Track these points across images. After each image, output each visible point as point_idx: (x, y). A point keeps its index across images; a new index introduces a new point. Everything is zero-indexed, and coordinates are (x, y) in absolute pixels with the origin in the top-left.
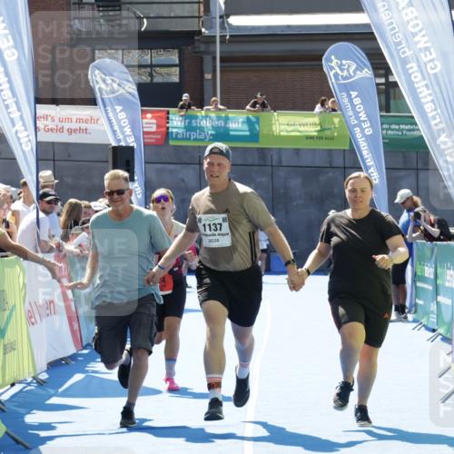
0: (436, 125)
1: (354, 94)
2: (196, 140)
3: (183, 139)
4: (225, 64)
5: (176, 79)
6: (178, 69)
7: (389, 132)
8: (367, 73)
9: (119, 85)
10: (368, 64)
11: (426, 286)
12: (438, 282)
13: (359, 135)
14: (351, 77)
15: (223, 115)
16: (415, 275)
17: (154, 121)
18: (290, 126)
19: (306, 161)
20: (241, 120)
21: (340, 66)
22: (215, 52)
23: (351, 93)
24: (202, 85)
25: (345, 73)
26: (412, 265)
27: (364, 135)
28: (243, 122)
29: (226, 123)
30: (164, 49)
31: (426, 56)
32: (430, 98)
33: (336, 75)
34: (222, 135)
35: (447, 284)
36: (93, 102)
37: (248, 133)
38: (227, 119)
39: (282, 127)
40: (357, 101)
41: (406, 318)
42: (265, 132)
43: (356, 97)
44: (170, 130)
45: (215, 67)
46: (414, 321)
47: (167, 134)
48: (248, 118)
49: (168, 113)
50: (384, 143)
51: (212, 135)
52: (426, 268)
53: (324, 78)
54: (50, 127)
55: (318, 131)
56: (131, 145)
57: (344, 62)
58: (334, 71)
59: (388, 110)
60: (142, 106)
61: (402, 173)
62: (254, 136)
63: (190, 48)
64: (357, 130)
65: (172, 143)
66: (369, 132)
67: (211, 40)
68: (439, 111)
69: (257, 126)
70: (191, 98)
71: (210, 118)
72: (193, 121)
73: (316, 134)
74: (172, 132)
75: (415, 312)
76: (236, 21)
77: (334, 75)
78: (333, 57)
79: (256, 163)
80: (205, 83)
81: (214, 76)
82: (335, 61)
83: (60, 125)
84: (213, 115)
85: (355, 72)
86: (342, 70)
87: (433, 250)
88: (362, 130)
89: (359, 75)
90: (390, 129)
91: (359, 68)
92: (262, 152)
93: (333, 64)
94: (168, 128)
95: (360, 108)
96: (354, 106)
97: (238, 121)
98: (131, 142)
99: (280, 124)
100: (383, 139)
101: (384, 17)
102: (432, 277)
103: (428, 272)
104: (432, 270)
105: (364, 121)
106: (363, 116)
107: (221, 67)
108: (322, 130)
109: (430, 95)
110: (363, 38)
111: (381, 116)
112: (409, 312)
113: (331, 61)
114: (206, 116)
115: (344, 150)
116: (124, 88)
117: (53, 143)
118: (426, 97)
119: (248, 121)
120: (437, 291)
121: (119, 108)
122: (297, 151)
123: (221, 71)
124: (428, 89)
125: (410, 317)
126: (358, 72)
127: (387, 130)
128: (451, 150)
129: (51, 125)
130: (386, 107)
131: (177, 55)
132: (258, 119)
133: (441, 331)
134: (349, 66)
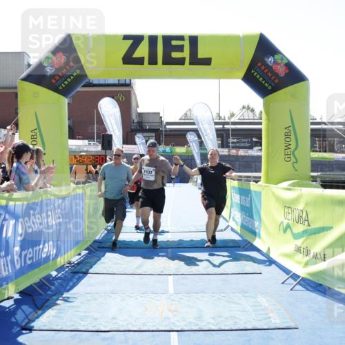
1: (194, 143)
4: (165, 136)
6: (155, 137)
7: (202, 152)
8: (196, 138)
10: (197, 136)
13: (194, 152)
15: (165, 147)
18: (180, 150)
19: (184, 158)
22: (163, 134)
27: (196, 152)
29: (165, 149)
30: (152, 133)
34: (164, 152)
36: (135, 144)
40: (194, 145)
42: (174, 151)
45: (163, 137)
50: (200, 154)
53: (187, 141)
61: (204, 161)
62: (171, 152)
63: (157, 133)
67: (162, 131)
69: (172, 150)
73: (185, 152)
76: (168, 127)
77: (189, 139)
78: (189, 135)
80: (161, 140)
81: (163, 139)
83: (128, 149)
84: (162, 147)
93: (189, 137)
97: (168, 149)
99: (177, 150)
101: (201, 126)
105: (196, 149)
108: (187, 151)
110: (196, 131)
126: (194, 138)
130: (201, 146)
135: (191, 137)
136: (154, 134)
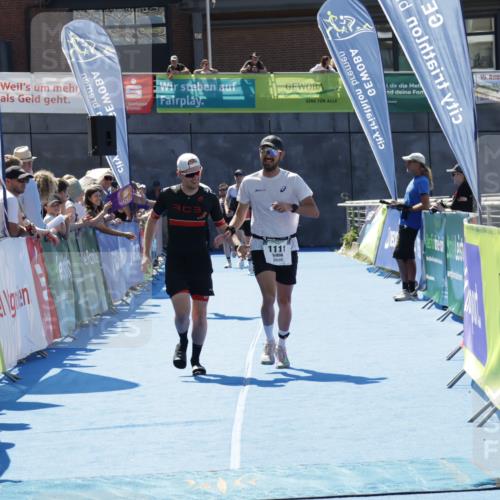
0: (441, 84)
1: (354, 52)
2: (185, 106)
3: (171, 106)
4: (216, 22)
5: (163, 40)
6: (165, 28)
7: (398, 92)
8: (368, 27)
9: (96, 48)
10: (370, 19)
11: (436, 260)
12: (448, 256)
13: (361, 97)
14: (350, 34)
15: (215, 79)
16: (424, 248)
17: (140, 87)
18: (288, 88)
19: (307, 126)
20: (234, 84)
21: (338, 23)
22: (205, 9)
23: (351, 51)
24: (192, 46)
25: (343, 30)
26: (422, 238)
27: (367, 97)
28: (237, 86)
29: (218, 87)
30: (149, 7)
31: (427, 9)
32: (432, 55)
33: (333, 32)
34: (214, 99)
35: (457, 258)
37: (242, 98)
38: (219, 83)
39: (280, 90)
40: (357, 60)
41: (416, 295)
42: (262, 96)
43: (357, 55)
44: (157, 97)
45: (205, 26)
46: (425, 299)
47: (154, 101)
48: (242, 81)
49: (154, 78)
50: (389, 104)
51: (203, 101)
52: (436, 241)
54: (25, 97)
55: (320, 93)
56: (111, 114)
57: (342, 17)
58: (330, 28)
59: (396, 68)
60: (122, 71)
61: (413, 137)
62: (250, 101)
63: (177, 5)
64: (359, 91)
65: (159, 111)
66: (372, 93)
68: (442, 69)
69: (252, 90)
70: (180, 60)
71: (201, 82)
72: (182, 86)
73: (318, 96)
74: (159, 99)
75: (426, 289)
77: (331, 32)
78: (329, 13)
79: (253, 130)
80: (195, 43)
81: (205, 36)
82: (331, 17)
83: (36, 94)
84: (204, 79)
85: (354, 27)
86: (340, 27)
87: (442, 221)
88: (365, 92)
89: (360, 30)
90: (398, 88)
91: (359, 23)
92: (259, 117)
93: (329, 21)
94: (155, 95)
95: (361, 67)
96: (354, 66)
97: (231, 86)
98: (110, 111)
99: (277, 86)
100: (389, 99)
102: (442, 250)
103: (439, 245)
104: (442, 243)
105: (367, 81)
106: (365, 76)
107: (211, 25)
108: (324, 92)
109: (433, 51)
111: (385, 75)
112: (419, 289)
113: (327, 17)
114: (197, 80)
115: (349, 114)
116: (102, 52)
117: (29, 114)
118: (427, 54)
119: (243, 84)
120: (447, 266)
121: (96, 74)
122: (297, 116)
123: (212, 30)
124: (431, 45)
125: (420, 294)
126: (358, 28)
127: (395, 89)
128: (457, 111)
129: (26, 94)
130: (394, 64)
131: (163, 13)
132: (253, 82)
133: (453, 308)
134: (348, 22)
135: (340, 24)
136: (161, 17)
